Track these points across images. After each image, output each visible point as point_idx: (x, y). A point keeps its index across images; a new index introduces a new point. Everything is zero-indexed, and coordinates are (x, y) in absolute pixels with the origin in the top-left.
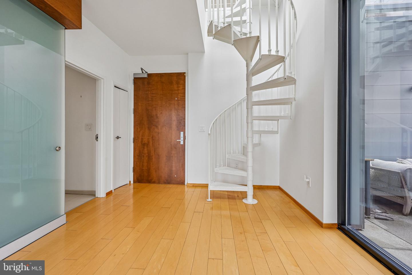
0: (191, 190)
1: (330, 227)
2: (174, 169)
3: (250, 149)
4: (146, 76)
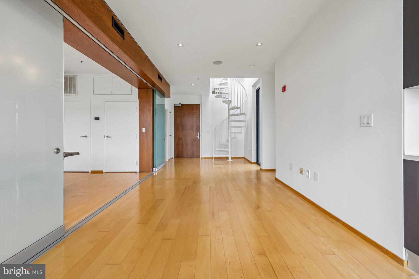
0: (204, 160)
1: (254, 163)
2: (195, 150)
3: (230, 139)
4: (181, 106)
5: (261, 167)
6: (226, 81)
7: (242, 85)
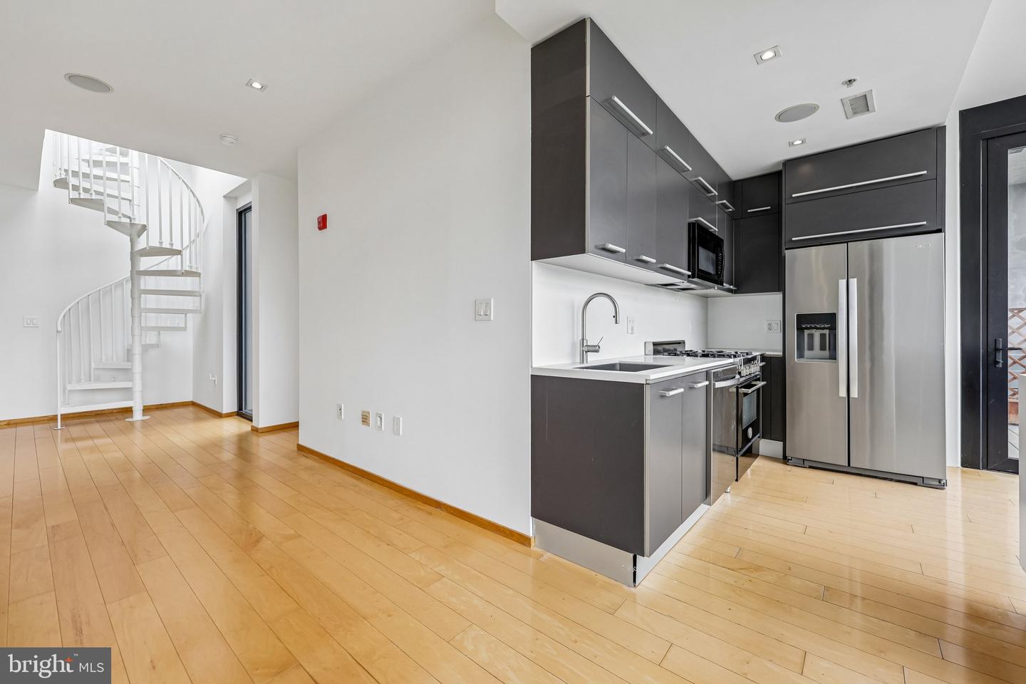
1: (229, 415)
5: (254, 424)
6: (123, 160)
7: (188, 187)
